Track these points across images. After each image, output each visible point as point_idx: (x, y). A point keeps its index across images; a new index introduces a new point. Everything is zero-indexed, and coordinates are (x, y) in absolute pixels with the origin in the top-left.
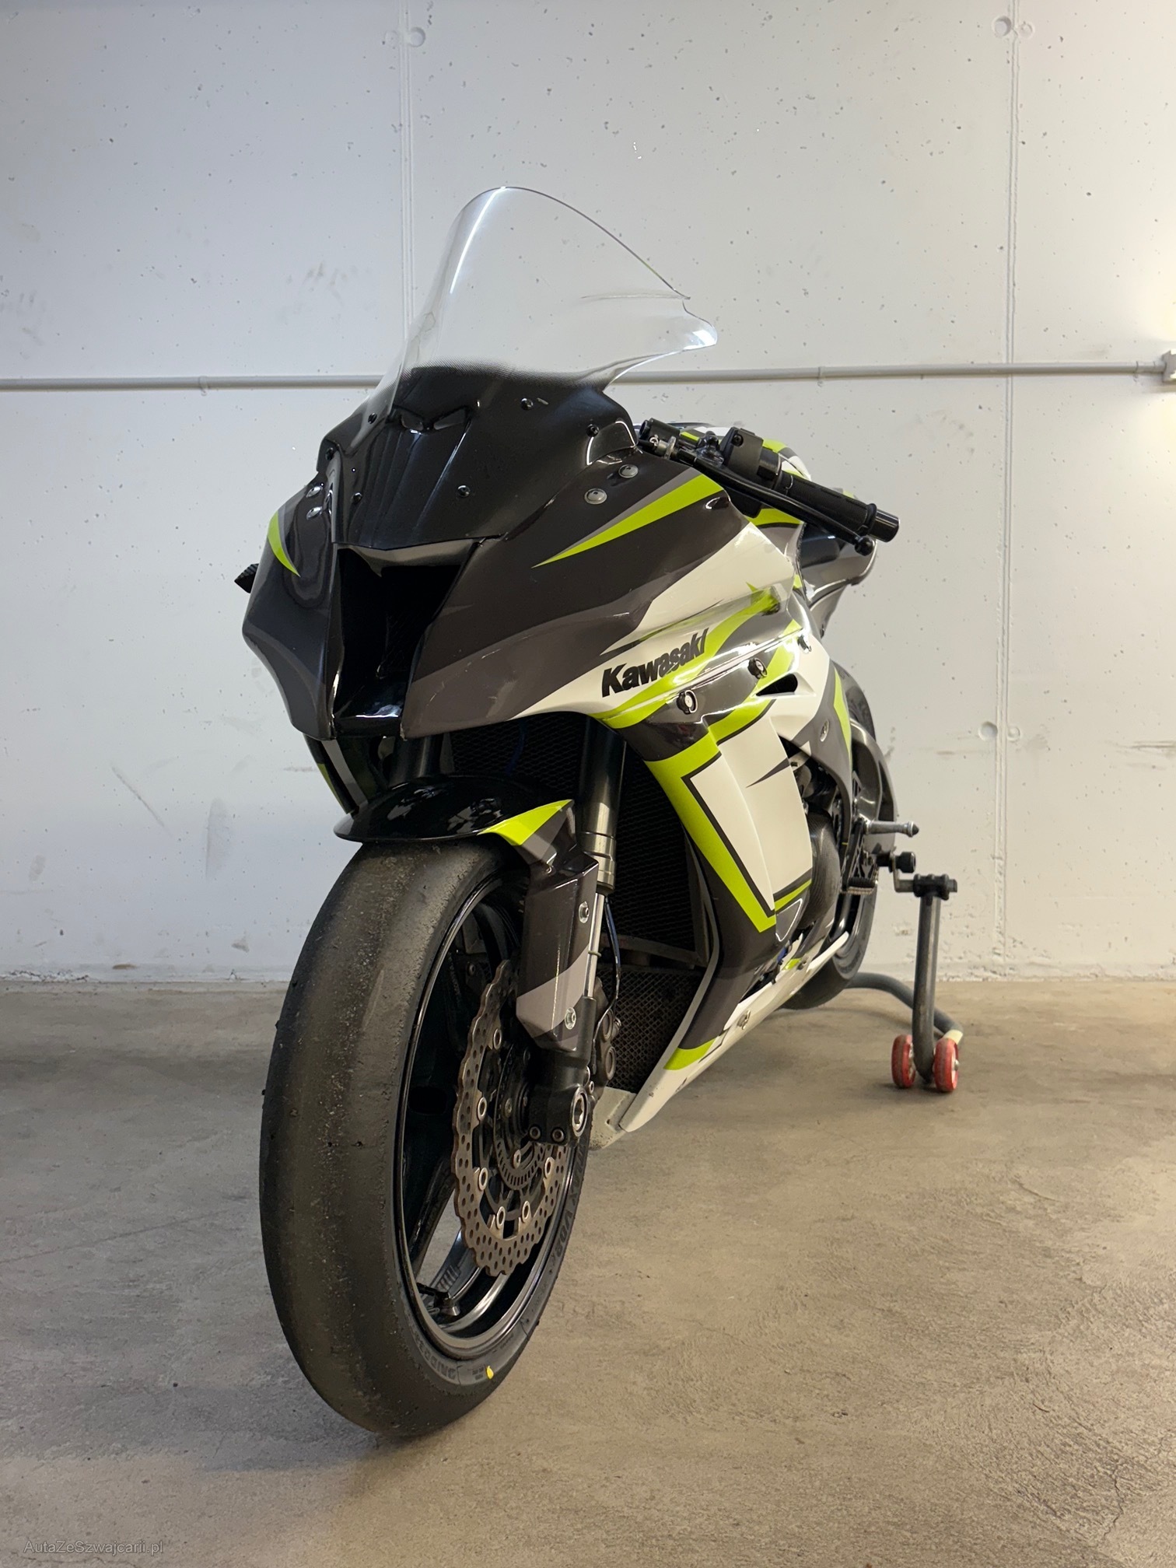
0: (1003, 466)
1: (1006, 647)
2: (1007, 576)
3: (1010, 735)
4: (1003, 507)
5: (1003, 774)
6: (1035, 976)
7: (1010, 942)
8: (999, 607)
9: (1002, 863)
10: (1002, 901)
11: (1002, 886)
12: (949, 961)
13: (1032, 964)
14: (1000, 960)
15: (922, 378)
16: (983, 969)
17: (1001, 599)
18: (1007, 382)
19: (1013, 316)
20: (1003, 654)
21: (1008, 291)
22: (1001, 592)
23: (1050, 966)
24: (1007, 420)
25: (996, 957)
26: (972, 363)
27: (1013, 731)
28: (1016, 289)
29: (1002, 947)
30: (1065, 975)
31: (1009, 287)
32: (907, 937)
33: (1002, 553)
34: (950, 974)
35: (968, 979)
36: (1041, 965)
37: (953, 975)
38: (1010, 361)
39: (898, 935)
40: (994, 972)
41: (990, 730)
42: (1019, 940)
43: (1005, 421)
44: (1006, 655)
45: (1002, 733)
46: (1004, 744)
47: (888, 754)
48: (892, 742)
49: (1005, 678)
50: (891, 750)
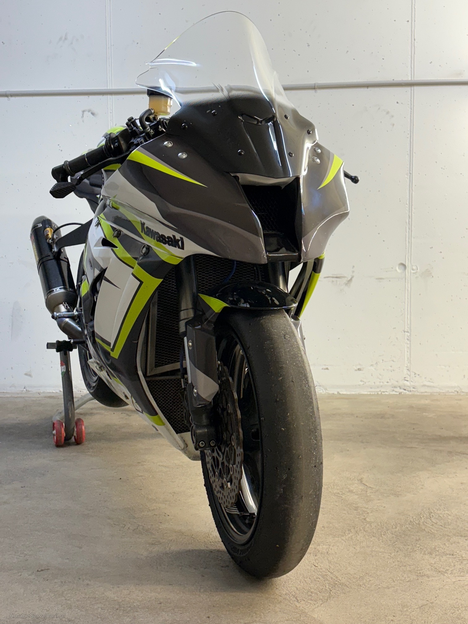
0: (409, 132)
1: (410, 224)
2: (411, 188)
3: (413, 270)
4: (409, 154)
5: (409, 289)
6: (426, 392)
7: (413, 375)
8: (407, 204)
9: (409, 334)
10: (409, 353)
11: (409, 346)
12: (382, 384)
13: (424, 386)
14: (407, 383)
15: (368, 88)
16: (399, 388)
17: (408, 201)
18: (411, 90)
19: (414, 55)
20: (409, 229)
21: (412, 43)
22: (408, 197)
23: (434, 387)
24: (411, 109)
25: (406, 382)
26: (393, 80)
27: (414, 268)
28: (415, 42)
29: (409, 377)
30: (441, 391)
31: (412, 41)
32: (361, 371)
33: (408, 177)
34: (382, 390)
35: (392, 393)
36: (428, 386)
37: (384, 391)
38: (413, 79)
39: (356, 370)
40: (405, 390)
41: (403, 267)
42: (417, 373)
43: (410, 110)
44: (410, 229)
45: (409, 269)
46: (409, 274)
47: (351, 279)
48: (353, 273)
49: (410, 241)
50: (353, 277)
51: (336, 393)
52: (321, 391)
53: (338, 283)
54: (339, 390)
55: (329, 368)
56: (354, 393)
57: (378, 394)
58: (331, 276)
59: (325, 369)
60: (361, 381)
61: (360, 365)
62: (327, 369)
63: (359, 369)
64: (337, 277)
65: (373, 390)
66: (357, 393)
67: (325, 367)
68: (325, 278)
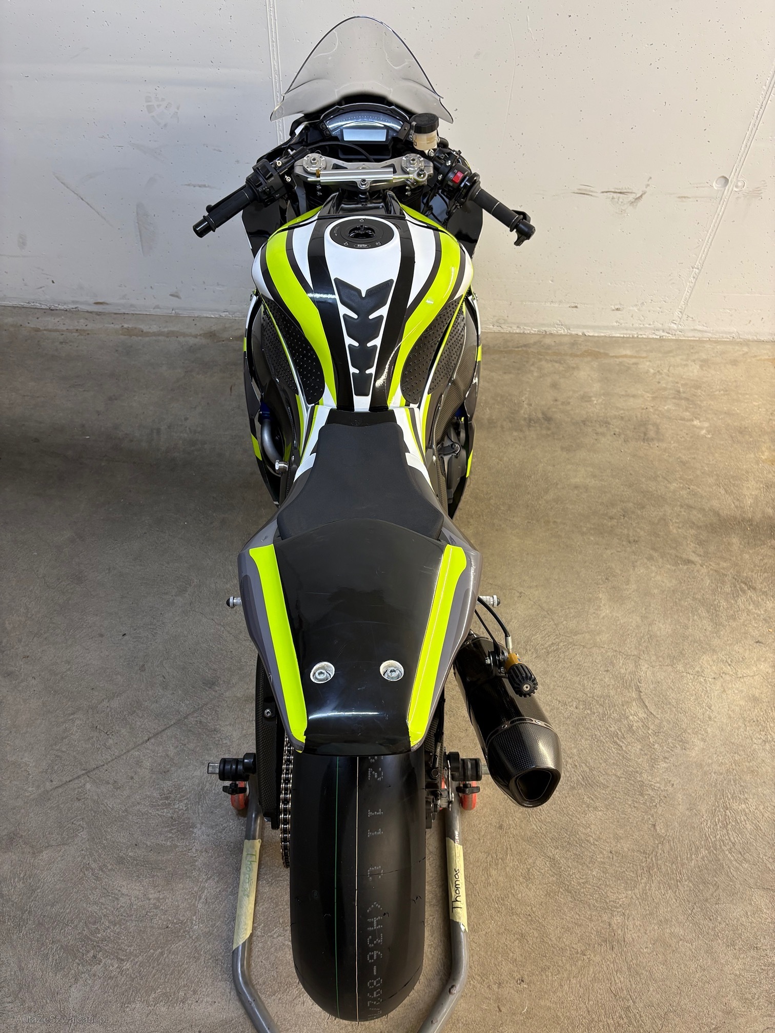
1: (759, 119)
5: (721, 214)
6: (694, 337)
7: (685, 317)
9: (697, 271)
10: (688, 294)
11: (692, 285)
12: (642, 326)
13: (695, 330)
14: (675, 327)
16: (661, 331)
20: (755, 124)
23: (706, 332)
25: (673, 325)
27: (740, 184)
29: (679, 320)
30: (714, 336)
32: (619, 312)
34: (639, 333)
35: (651, 336)
36: (700, 331)
37: (642, 333)
39: (613, 310)
40: (669, 333)
41: (723, 181)
42: (691, 316)
44: (756, 126)
45: (730, 186)
46: (729, 192)
47: (641, 196)
48: (646, 188)
49: (749, 144)
50: (644, 193)
51: (581, 334)
52: (562, 332)
53: (621, 200)
54: (585, 331)
55: (579, 306)
56: (603, 334)
57: (633, 337)
58: (613, 190)
59: (573, 307)
60: (617, 322)
61: (620, 304)
62: (576, 307)
63: (617, 309)
64: (620, 193)
65: (629, 332)
66: (607, 335)
67: (573, 305)
68: (603, 192)
